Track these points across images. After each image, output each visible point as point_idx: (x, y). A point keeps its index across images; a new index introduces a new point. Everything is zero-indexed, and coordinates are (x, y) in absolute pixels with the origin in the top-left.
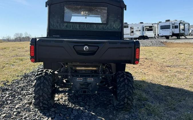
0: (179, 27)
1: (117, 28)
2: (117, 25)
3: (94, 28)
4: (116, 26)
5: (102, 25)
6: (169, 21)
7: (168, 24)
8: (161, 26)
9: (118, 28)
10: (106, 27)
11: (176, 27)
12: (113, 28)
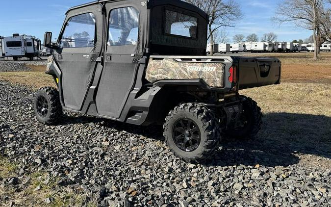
0: (32, 43)
6: (17, 35)
7: (17, 39)
8: (7, 42)
11: (29, 44)
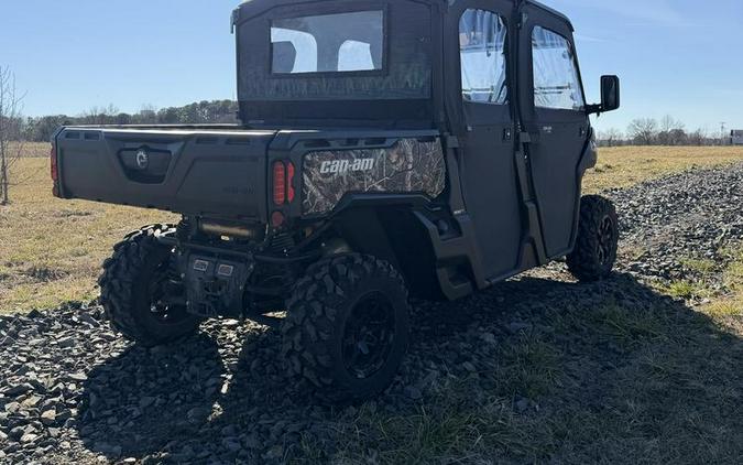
1: (417, 85)
2: (416, 74)
3: (348, 91)
4: (413, 78)
5: (371, 79)
9: (421, 84)
10: (381, 85)
12: (403, 86)
